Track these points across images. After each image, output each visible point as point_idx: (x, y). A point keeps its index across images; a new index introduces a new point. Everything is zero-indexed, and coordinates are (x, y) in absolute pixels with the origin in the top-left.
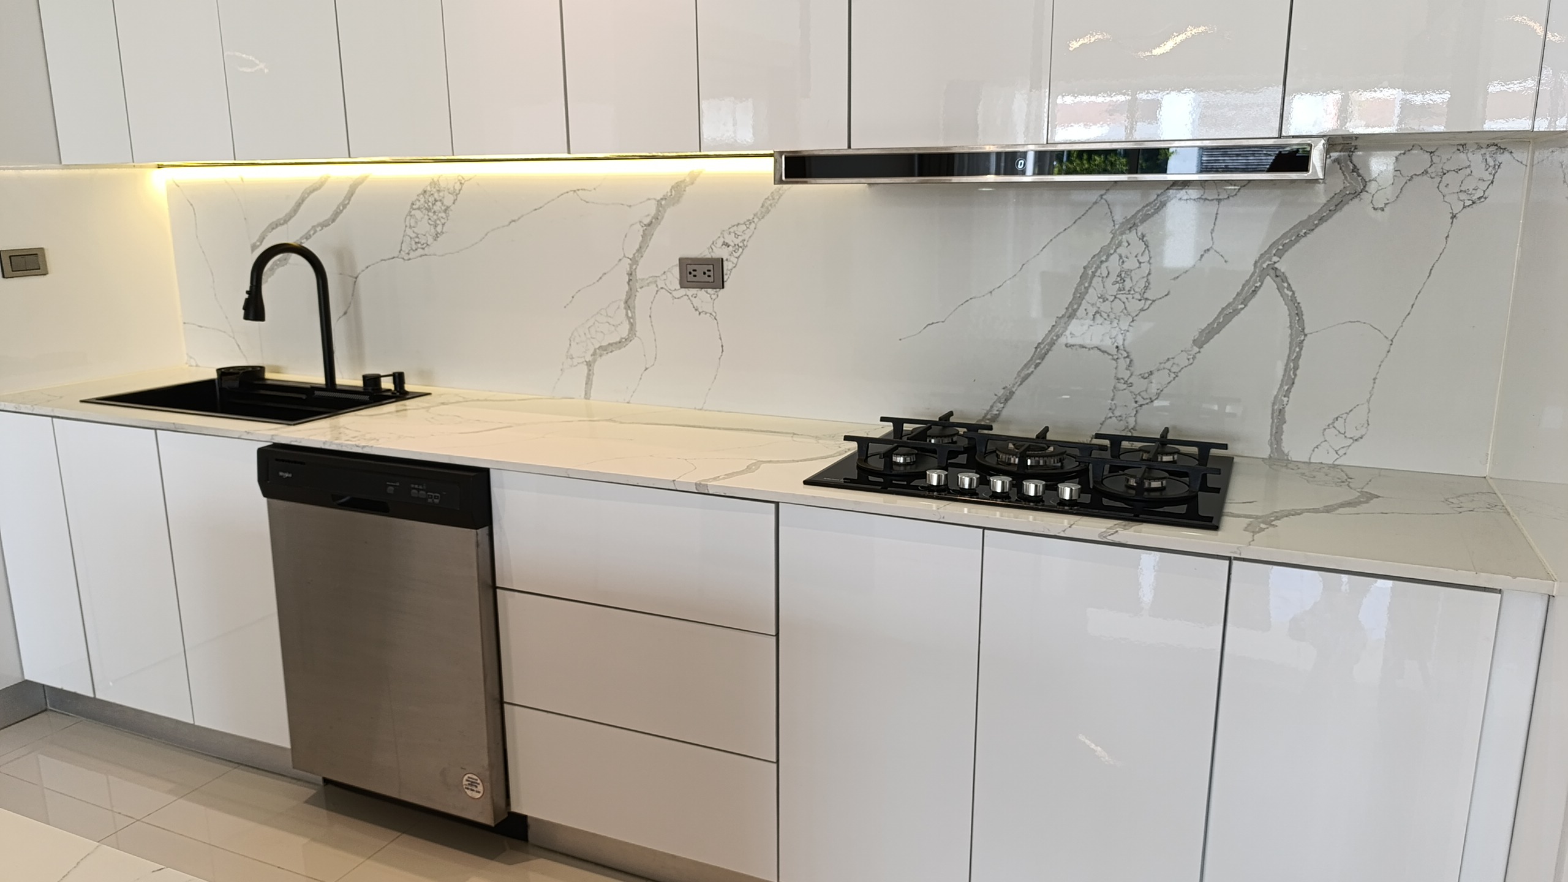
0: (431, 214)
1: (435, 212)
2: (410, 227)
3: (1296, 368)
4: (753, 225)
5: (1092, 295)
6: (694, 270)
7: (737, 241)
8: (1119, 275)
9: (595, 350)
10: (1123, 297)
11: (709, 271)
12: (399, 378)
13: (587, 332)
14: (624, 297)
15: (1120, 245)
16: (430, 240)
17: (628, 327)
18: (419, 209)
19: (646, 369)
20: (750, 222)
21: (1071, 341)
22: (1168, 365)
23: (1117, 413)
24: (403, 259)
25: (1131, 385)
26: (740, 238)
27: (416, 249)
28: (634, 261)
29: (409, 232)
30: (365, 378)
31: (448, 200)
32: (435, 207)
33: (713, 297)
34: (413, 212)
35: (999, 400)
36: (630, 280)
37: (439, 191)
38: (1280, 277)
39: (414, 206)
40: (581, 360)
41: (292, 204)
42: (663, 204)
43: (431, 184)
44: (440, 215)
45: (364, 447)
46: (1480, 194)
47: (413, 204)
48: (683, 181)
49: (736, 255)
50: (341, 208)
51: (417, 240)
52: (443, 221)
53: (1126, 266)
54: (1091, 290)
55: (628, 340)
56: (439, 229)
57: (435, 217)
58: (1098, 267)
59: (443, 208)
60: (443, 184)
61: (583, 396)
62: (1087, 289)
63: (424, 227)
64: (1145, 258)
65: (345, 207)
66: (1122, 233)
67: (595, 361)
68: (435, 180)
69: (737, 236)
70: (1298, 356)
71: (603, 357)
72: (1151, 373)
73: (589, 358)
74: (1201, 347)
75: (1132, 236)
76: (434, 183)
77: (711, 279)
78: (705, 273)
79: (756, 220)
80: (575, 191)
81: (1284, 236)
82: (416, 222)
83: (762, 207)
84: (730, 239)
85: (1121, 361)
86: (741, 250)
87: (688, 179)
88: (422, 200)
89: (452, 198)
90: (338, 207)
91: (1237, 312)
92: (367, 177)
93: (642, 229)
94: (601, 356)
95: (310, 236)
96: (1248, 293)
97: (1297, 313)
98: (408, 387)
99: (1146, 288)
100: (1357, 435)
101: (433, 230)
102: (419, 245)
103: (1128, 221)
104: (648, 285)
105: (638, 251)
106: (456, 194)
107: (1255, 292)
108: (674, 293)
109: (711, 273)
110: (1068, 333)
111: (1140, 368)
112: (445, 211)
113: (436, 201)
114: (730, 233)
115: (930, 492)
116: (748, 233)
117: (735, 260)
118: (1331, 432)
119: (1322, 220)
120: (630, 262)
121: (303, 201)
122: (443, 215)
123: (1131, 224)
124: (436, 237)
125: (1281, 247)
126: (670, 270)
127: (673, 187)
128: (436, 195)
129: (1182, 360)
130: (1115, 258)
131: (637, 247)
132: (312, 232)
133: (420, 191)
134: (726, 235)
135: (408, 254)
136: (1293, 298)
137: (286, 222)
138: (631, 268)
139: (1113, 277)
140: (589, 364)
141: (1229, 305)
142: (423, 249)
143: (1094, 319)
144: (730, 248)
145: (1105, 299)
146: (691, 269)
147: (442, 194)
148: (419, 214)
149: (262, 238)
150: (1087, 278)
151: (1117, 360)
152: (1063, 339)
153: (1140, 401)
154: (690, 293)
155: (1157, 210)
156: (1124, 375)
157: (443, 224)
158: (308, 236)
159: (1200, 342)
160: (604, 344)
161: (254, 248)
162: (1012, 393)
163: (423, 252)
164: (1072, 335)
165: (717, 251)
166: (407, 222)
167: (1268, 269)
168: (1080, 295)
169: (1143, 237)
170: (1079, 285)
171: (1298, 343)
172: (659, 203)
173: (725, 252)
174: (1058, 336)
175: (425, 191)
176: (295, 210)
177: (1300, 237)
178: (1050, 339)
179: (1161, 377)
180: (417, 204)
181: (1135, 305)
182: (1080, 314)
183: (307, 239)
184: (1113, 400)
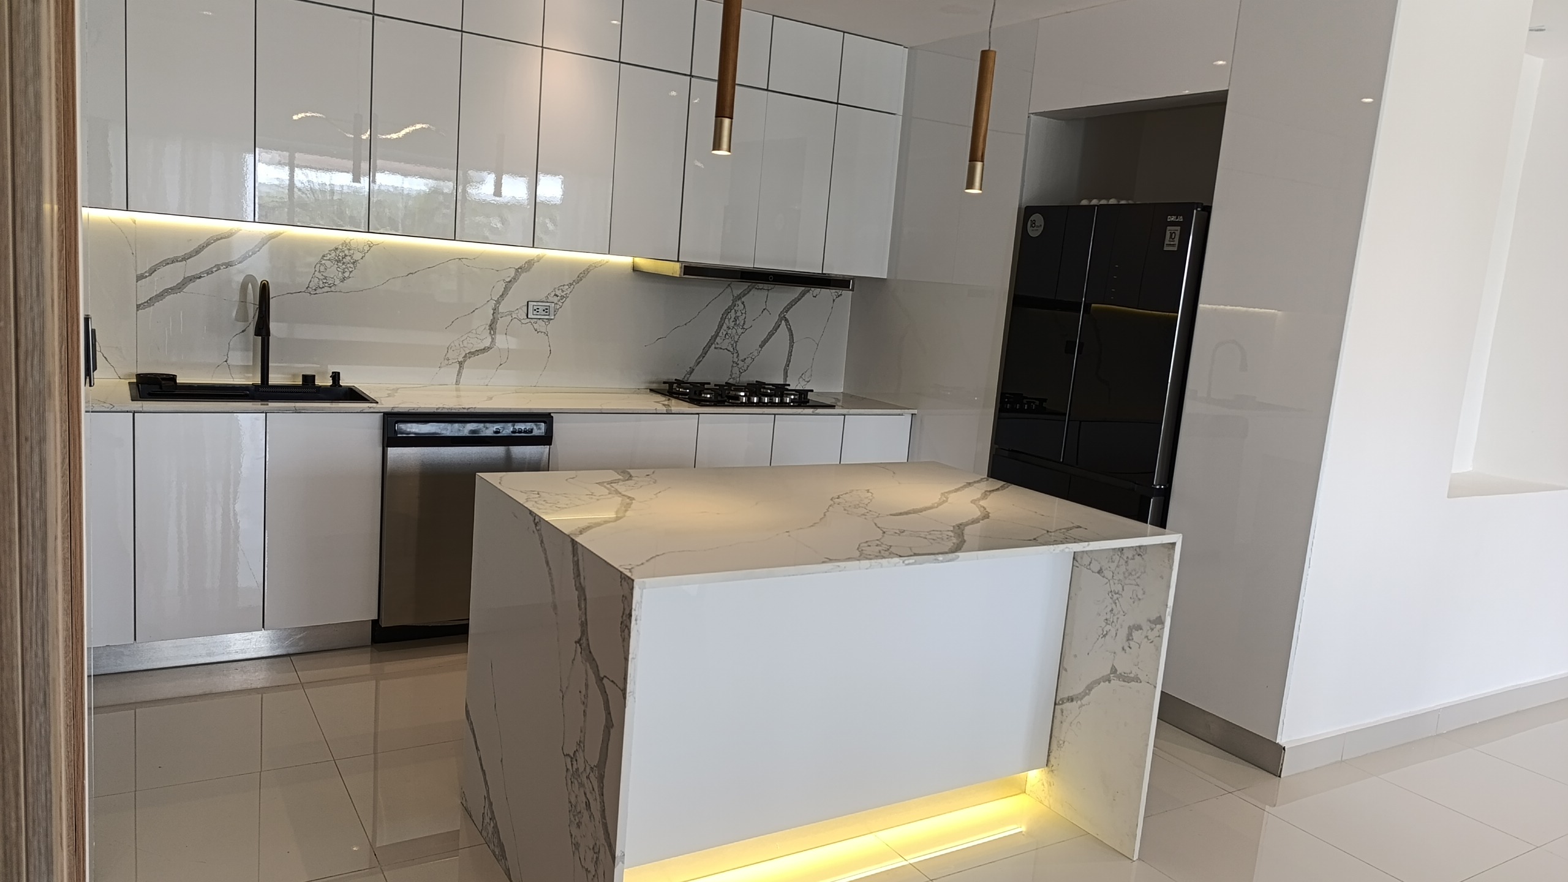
0: (340, 264)
1: (344, 263)
2: (319, 272)
3: (791, 355)
4: (572, 286)
5: (725, 327)
6: (538, 309)
7: (563, 294)
8: (735, 318)
9: (466, 354)
10: (736, 327)
11: (547, 309)
12: (337, 379)
13: (461, 343)
14: (489, 323)
15: (735, 306)
16: (337, 282)
17: (491, 340)
18: (329, 260)
19: (501, 365)
20: (571, 284)
21: (717, 346)
22: (751, 356)
23: (733, 376)
24: (310, 293)
25: (738, 364)
26: (565, 293)
27: (323, 287)
28: (498, 302)
29: (318, 275)
30: (305, 377)
31: (357, 256)
32: (344, 260)
33: (547, 323)
34: (323, 262)
35: (687, 374)
36: (494, 313)
37: (349, 249)
38: (786, 320)
39: (325, 258)
40: (454, 361)
41: (195, 246)
42: (520, 270)
43: (342, 244)
44: (348, 265)
47: (324, 256)
48: (533, 260)
49: (562, 301)
50: (250, 254)
51: (325, 281)
52: (351, 270)
53: (738, 315)
54: (724, 324)
55: (489, 348)
56: (346, 275)
57: (344, 266)
58: (727, 315)
59: (352, 261)
60: (353, 246)
61: (454, 383)
62: (723, 324)
63: (333, 272)
64: (744, 312)
65: (254, 253)
66: (736, 301)
67: (465, 361)
68: (347, 242)
69: (563, 291)
70: (792, 351)
71: (471, 359)
72: (745, 359)
73: (461, 359)
74: (762, 348)
75: (739, 302)
76: (345, 244)
77: (548, 314)
78: (544, 310)
79: (574, 284)
80: (460, 259)
81: (788, 304)
82: (326, 269)
83: (578, 277)
84: (558, 293)
85: (735, 354)
86: (565, 299)
87: (536, 259)
88: (333, 255)
89: (361, 255)
90: (247, 252)
91: (774, 334)
92: (281, 234)
93: (504, 284)
94: (470, 358)
95: (212, 272)
96: (777, 327)
97: (791, 334)
98: (354, 388)
99: (744, 324)
100: (808, 380)
101: (341, 275)
102: (326, 285)
103: (738, 296)
104: (506, 316)
105: (501, 296)
106: (364, 253)
107: (779, 326)
108: (523, 321)
109: (547, 311)
110: (716, 343)
111: (741, 358)
112: (354, 263)
113: (346, 256)
114: (559, 289)
115: (742, 405)
116: (569, 290)
117: (561, 304)
118: (801, 379)
119: (799, 300)
120: (495, 302)
121: (208, 245)
122: (352, 266)
123: (739, 297)
124: (343, 280)
125: (787, 309)
126: (521, 308)
127: (526, 262)
128: (346, 252)
129: (756, 353)
130: (733, 310)
131: (501, 294)
132: (219, 268)
133: (333, 247)
134: (556, 290)
135: (315, 290)
136: (790, 329)
137: (184, 259)
138: (495, 306)
139: (732, 319)
140: (461, 364)
141: (771, 331)
142: (330, 287)
143: (725, 337)
144: (559, 298)
145: (730, 328)
146: (535, 308)
147: (352, 252)
148: (328, 263)
149: (152, 271)
150: (723, 319)
151: (733, 354)
152: (713, 346)
153: (741, 371)
154: (532, 321)
155: (748, 292)
156: (736, 360)
157: (351, 272)
158: (209, 272)
159: (761, 346)
160: (472, 351)
161: (140, 277)
162: (693, 370)
163: (329, 289)
164: (717, 343)
165: (551, 299)
166: (317, 270)
167: (783, 318)
168: (720, 327)
169: (743, 303)
170: (720, 322)
171: (791, 346)
172: (517, 270)
173: (556, 299)
174: (712, 344)
175: (337, 249)
176: (198, 251)
177: (792, 306)
178: (709, 346)
179: (748, 361)
180: (329, 256)
181: (740, 331)
182: (720, 334)
183: (208, 274)
184: (731, 371)
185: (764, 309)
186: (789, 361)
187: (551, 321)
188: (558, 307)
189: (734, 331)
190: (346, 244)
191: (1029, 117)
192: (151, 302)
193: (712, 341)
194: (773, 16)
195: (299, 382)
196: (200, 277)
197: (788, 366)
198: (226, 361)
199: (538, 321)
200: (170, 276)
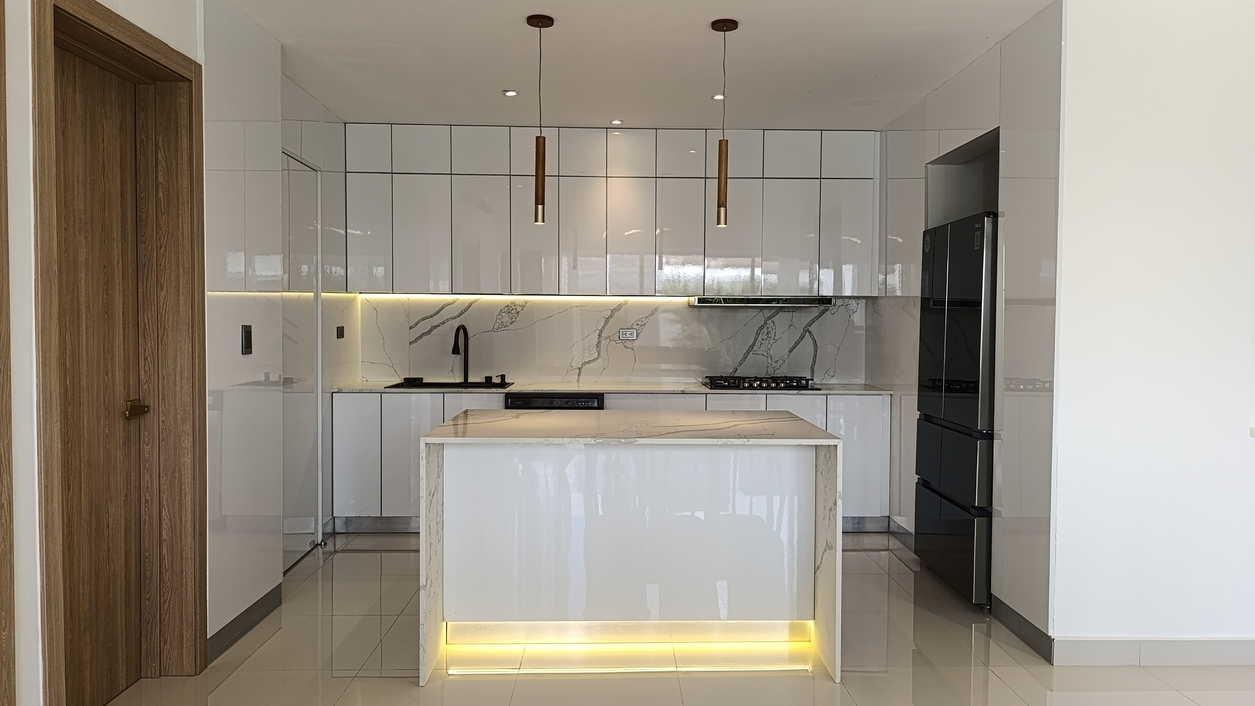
0: (510, 314)
1: (512, 314)
2: (499, 319)
3: (816, 357)
5: (760, 339)
6: (626, 333)
7: (642, 324)
8: (767, 333)
9: (583, 363)
10: (769, 339)
11: (632, 333)
12: (503, 377)
13: (579, 357)
14: (596, 344)
15: (767, 324)
16: (509, 324)
17: (597, 354)
18: (504, 312)
19: (604, 369)
20: (647, 317)
21: (754, 353)
22: (782, 358)
23: (769, 374)
24: (494, 331)
25: (772, 365)
27: (501, 328)
28: (601, 331)
29: (498, 321)
30: (486, 378)
31: (519, 309)
32: (512, 312)
33: (632, 342)
34: (501, 313)
35: (733, 372)
36: (599, 337)
37: (515, 306)
38: (810, 332)
40: (576, 368)
41: (436, 310)
42: (613, 311)
43: (511, 303)
44: (514, 314)
45: (553, 390)
46: (855, 310)
47: (501, 310)
48: (622, 304)
49: (642, 328)
51: (502, 324)
53: (769, 330)
54: (759, 337)
55: (597, 359)
56: (513, 320)
57: (512, 315)
58: (761, 330)
60: (517, 303)
61: (576, 381)
62: (758, 337)
63: (506, 319)
64: (774, 328)
65: (465, 311)
66: (767, 321)
67: (582, 368)
69: (642, 322)
70: (816, 354)
72: (777, 361)
73: (580, 366)
75: (770, 321)
77: (632, 336)
78: (630, 334)
79: (649, 316)
80: (577, 306)
81: (810, 321)
82: (502, 317)
83: (652, 312)
84: (639, 323)
85: (769, 358)
86: (643, 326)
87: (624, 303)
88: (506, 309)
89: (521, 308)
90: (462, 311)
91: (800, 342)
92: (479, 300)
93: (604, 320)
94: (585, 365)
95: (445, 323)
96: (802, 337)
97: (815, 342)
98: (507, 381)
99: (775, 336)
100: (833, 375)
101: (510, 320)
102: (503, 326)
103: (768, 317)
104: (606, 339)
105: (603, 327)
106: (523, 307)
107: (804, 337)
108: (617, 342)
111: (774, 360)
112: (517, 313)
113: (513, 309)
114: (639, 321)
115: (745, 388)
116: (646, 321)
117: (641, 330)
118: (826, 375)
119: (819, 317)
120: (599, 331)
121: (442, 309)
122: (516, 315)
123: (770, 318)
124: (511, 323)
125: (810, 324)
126: (615, 334)
127: (617, 305)
128: (513, 307)
129: (786, 357)
130: (765, 328)
132: (446, 321)
133: (506, 305)
135: (497, 329)
136: (814, 338)
137: (431, 317)
138: (599, 333)
139: (765, 333)
140: (580, 369)
141: (798, 340)
142: (505, 327)
143: (760, 346)
144: (639, 326)
145: (763, 340)
146: (624, 333)
147: (516, 307)
148: (504, 314)
149: (416, 324)
150: (758, 334)
151: (767, 357)
152: (752, 352)
153: (775, 369)
154: (623, 341)
155: (777, 314)
156: (770, 362)
157: (516, 318)
158: (443, 323)
159: (790, 352)
160: (586, 361)
161: (411, 328)
162: (737, 369)
163: (504, 329)
164: (754, 351)
165: (634, 327)
166: (498, 318)
167: (807, 331)
168: (756, 339)
169: (773, 322)
170: (756, 336)
171: (816, 351)
172: (612, 311)
173: (637, 327)
174: (750, 351)
175: (508, 306)
176: (438, 313)
177: (814, 322)
178: (748, 352)
179: (780, 362)
180: (504, 310)
181: (772, 341)
182: (756, 344)
183: (443, 324)
184: (767, 370)
185: (791, 325)
186: (814, 361)
187: (635, 341)
188: (639, 331)
189: (767, 341)
190: (514, 303)
191: (926, 167)
192: (416, 340)
193: (750, 349)
194: (764, 130)
195: (483, 381)
196: (439, 326)
197: (814, 365)
198: (452, 371)
199: (627, 341)
200: (425, 326)
